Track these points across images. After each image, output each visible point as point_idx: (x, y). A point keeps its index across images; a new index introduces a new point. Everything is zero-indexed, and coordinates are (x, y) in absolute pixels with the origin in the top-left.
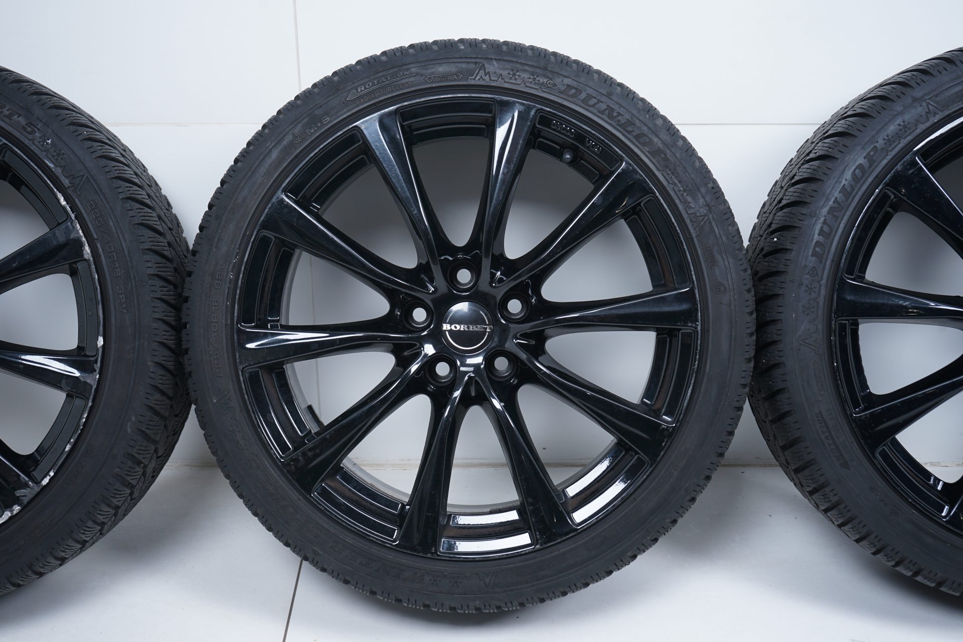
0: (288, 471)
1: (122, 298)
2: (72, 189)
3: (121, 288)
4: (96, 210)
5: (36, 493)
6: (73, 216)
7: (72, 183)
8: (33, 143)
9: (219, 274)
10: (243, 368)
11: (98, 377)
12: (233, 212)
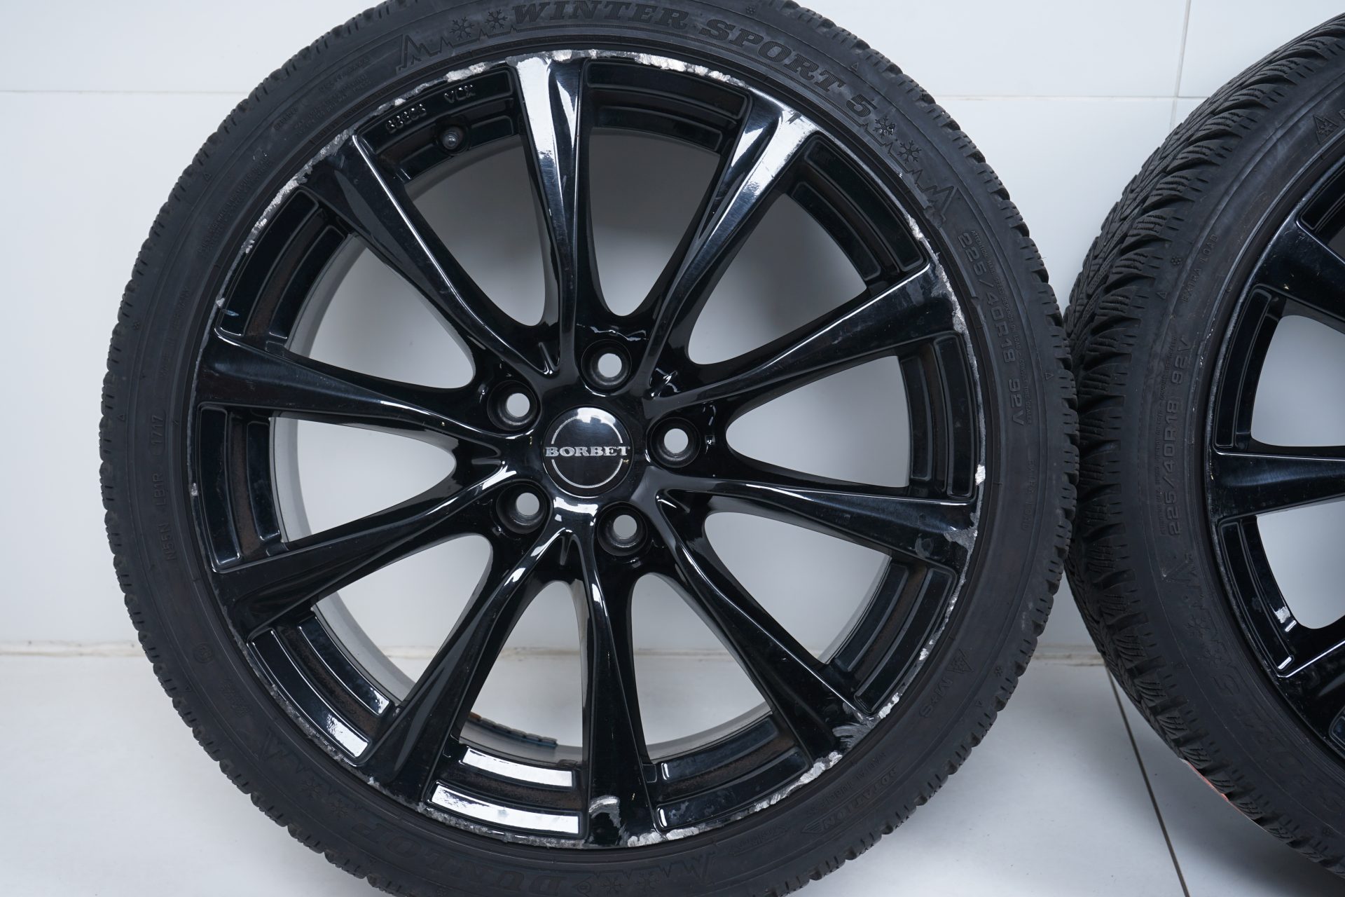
0: (1290, 697)
1: (1018, 398)
2: (931, 211)
3: (1016, 383)
4: (974, 248)
5: (869, 731)
6: (935, 257)
7: (932, 202)
8: (866, 131)
9: (1179, 359)
10: (1219, 520)
11: (976, 535)
12: (1207, 252)
